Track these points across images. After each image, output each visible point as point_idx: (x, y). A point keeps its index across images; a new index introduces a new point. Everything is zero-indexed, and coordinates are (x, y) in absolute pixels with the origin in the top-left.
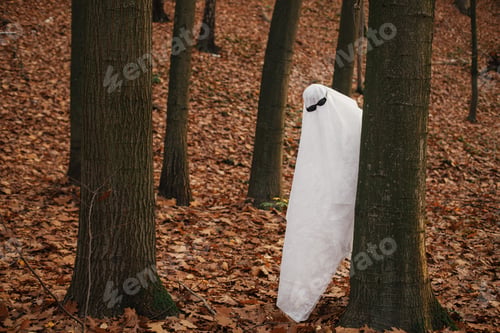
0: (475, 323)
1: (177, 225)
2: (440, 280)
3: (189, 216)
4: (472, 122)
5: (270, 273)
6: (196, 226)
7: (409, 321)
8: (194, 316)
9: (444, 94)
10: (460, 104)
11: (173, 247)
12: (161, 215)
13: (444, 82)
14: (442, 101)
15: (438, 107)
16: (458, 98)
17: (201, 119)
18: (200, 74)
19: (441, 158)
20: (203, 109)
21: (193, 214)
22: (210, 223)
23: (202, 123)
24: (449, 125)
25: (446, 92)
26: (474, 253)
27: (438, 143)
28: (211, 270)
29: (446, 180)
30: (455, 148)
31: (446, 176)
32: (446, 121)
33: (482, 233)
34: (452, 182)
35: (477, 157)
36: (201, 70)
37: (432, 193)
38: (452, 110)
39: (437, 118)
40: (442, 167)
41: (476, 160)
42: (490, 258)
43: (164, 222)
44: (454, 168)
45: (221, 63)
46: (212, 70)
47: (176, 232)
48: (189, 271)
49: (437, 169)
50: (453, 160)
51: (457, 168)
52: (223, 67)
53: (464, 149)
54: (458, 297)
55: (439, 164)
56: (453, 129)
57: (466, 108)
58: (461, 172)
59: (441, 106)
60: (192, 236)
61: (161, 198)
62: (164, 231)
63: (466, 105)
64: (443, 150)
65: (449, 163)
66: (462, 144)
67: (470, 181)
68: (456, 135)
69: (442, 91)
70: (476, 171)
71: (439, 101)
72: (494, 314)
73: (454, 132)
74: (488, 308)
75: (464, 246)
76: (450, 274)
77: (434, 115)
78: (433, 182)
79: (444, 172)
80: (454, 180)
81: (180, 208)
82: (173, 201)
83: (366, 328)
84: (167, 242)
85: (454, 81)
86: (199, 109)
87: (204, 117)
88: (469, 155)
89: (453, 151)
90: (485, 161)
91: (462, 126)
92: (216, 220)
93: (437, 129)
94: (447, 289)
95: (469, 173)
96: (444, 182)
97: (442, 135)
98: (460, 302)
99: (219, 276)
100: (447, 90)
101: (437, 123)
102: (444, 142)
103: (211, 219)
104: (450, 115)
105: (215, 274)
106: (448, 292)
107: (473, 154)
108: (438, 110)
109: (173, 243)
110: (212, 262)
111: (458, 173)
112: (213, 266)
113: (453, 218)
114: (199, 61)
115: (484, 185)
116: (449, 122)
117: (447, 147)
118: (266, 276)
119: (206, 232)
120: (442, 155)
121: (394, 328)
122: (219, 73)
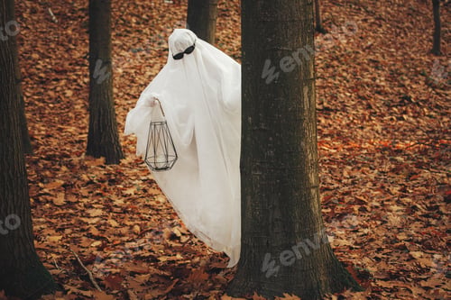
0: (385, 280)
1: (100, 186)
2: (366, 231)
3: (116, 175)
4: (436, 55)
5: (183, 234)
6: (121, 186)
7: (303, 285)
8: (73, 293)
9: (408, 27)
10: (424, 36)
11: (90, 211)
12: (85, 177)
13: (409, 14)
14: (406, 34)
15: (402, 41)
16: (423, 30)
17: (148, 69)
18: (151, 22)
19: (400, 94)
20: (151, 58)
21: (120, 173)
22: (137, 182)
23: (149, 73)
24: (412, 59)
25: (411, 26)
26: (414, 197)
27: (399, 78)
28: (121, 235)
29: (405, 117)
30: (416, 83)
31: (405, 112)
32: (409, 55)
33: (426, 174)
34: (411, 119)
35: (438, 91)
36: (151, 17)
37: (388, 132)
38: (416, 43)
39: (400, 53)
40: (401, 104)
41: (437, 94)
42: (427, 202)
43: (88, 183)
44: (414, 104)
45: (173, 9)
46: (163, 17)
47: (98, 194)
48: (97, 238)
49: (396, 107)
50: (413, 96)
51: (418, 104)
52: (175, 13)
53: (426, 84)
54: (379, 250)
55: (398, 100)
56: (417, 63)
57: (431, 41)
58: (421, 107)
59: (405, 40)
60: (113, 197)
61: (90, 157)
62: (85, 193)
63: (431, 37)
64: (403, 86)
65: (409, 99)
66: (424, 78)
67: (430, 116)
68: (418, 69)
69: (406, 24)
70: (437, 106)
71: (402, 35)
72: (411, 268)
73: (417, 66)
74: (408, 260)
75: (404, 190)
76: (379, 223)
77: (397, 49)
78: (392, 119)
79: (404, 108)
80: (414, 117)
81: (108, 167)
82: (102, 160)
83: (255, 296)
84: (85, 206)
85: (418, 13)
86: (147, 59)
87: (151, 67)
88: (430, 90)
89: (414, 86)
90: (447, 95)
91: (425, 59)
92: (143, 178)
93: (399, 64)
94: (372, 240)
95: (430, 109)
96: (403, 119)
97: (403, 70)
98: (380, 255)
99: (128, 241)
100: (412, 23)
101: (399, 58)
102: (405, 77)
103: (138, 178)
104: (414, 49)
105: (125, 239)
106: (372, 244)
107: (434, 88)
108: (401, 44)
109: (91, 207)
110: (124, 225)
111: (418, 109)
112: (124, 230)
113: (399, 158)
114: (150, 8)
115: (445, 119)
116: (413, 56)
117: (407, 82)
118: (179, 238)
119: (130, 191)
120: (402, 91)
121: (286, 295)
122: (171, 20)
